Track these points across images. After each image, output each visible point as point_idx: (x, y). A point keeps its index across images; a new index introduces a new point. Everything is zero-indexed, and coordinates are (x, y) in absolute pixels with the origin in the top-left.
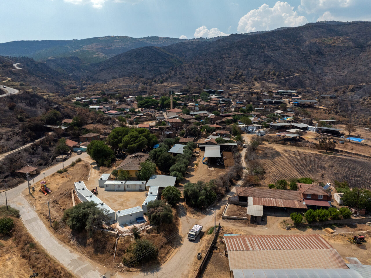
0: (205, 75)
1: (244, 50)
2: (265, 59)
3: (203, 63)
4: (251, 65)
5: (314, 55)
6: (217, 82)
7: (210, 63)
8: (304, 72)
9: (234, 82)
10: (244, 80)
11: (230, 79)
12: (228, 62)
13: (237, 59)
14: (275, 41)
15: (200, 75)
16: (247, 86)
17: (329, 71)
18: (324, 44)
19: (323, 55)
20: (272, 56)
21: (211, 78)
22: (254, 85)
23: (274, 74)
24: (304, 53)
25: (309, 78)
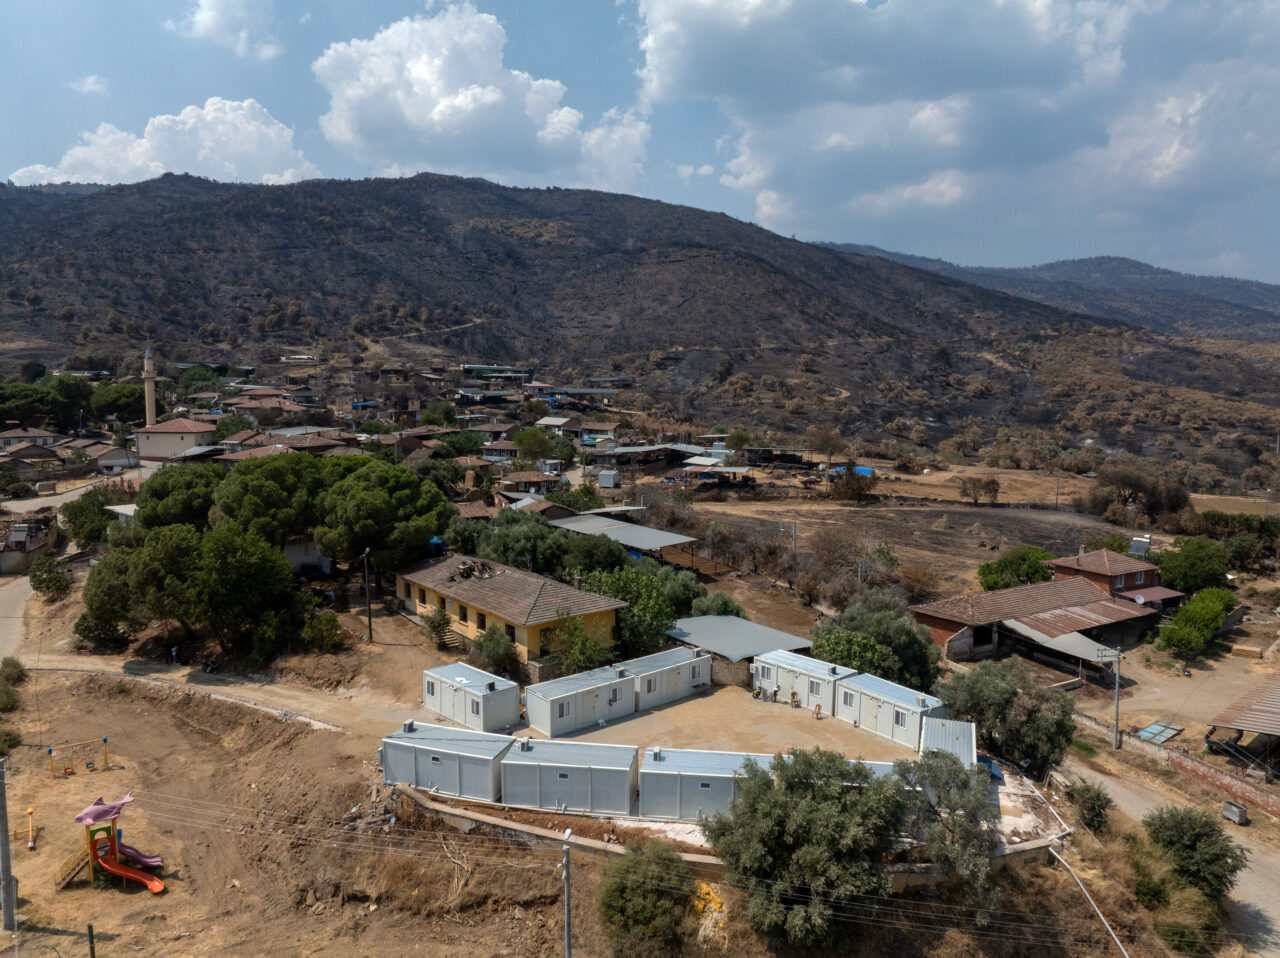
0: (141, 308)
1: (265, 228)
2: (362, 266)
3: (112, 264)
4: (314, 282)
5: (502, 263)
6: (203, 336)
7: (140, 264)
8: (497, 313)
9: (280, 336)
10: (317, 333)
11: (261, 328)
12: (217, 266)
13: (251, 257)
14: (360, 210)
15: (120, 309)
16: (338, 350)
17: (564, 314)
18: (511, 236)
19: (525, 267)
20: (373, 258)
21: (173, 319)
22: (365, 349)
23: (414, 316)
24: (469, 256)
25: (520, 333)
